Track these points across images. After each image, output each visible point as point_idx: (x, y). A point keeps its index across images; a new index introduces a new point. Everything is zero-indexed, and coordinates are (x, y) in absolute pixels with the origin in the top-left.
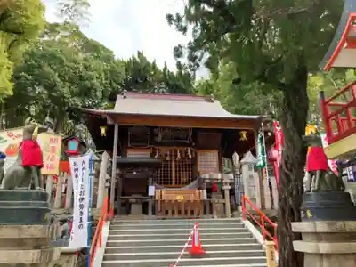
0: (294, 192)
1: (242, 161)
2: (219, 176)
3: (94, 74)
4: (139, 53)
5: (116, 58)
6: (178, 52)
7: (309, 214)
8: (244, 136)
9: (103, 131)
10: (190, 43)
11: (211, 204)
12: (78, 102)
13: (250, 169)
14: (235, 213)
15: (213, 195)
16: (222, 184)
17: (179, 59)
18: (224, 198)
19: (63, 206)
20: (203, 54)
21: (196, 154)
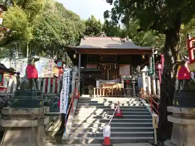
0: (169, 90)
1: (142, 71)
2: (131, 77)
3: (71, 28)
4: (92, 16)
5: (81, 19)
6: (106, 15)
7: (177, 103)
8: (144, 57)
9: (75, 56)
10: (113, 9)
11: (126, 90)
12: (64, 41)
13: (146, 75)
14: (138, 94)
15: (127, 86)
16: (131, 81)
17: (107, 19)
18: (132, 87)
19: (56, 92)
20: (120, 15)
21: (119, 66)
